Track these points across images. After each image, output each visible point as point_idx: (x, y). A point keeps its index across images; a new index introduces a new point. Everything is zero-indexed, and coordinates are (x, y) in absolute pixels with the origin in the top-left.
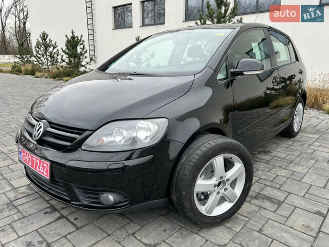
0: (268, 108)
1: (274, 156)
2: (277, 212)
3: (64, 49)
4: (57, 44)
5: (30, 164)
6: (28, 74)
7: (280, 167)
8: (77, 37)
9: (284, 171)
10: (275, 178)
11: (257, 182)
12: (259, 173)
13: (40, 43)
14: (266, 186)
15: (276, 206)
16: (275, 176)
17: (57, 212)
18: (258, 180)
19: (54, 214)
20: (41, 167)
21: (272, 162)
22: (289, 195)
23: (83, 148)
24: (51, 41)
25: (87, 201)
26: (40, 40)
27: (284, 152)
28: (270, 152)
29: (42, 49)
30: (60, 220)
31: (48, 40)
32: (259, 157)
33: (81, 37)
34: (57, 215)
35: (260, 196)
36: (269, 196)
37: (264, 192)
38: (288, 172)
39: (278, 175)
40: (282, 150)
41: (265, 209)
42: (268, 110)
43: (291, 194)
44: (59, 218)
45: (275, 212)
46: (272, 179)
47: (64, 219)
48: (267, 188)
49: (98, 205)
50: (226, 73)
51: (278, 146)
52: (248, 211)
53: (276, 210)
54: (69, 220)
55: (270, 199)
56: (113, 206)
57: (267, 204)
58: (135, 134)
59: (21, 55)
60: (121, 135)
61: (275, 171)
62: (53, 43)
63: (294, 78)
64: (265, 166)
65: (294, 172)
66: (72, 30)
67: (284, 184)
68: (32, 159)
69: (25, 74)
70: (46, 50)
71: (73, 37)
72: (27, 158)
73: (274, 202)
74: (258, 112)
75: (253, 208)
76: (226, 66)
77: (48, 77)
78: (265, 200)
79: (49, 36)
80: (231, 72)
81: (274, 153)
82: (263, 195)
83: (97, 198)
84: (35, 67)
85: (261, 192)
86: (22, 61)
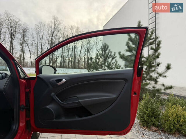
24: (111, 52)
26: (101, 51)
29: (101, 60)
79: (109, 47)
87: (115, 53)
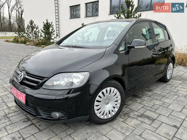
0: (154, 64)
1: (154, 93)
2: (151, 125)
3: (42, 30)
4: (38, 27)
5: (16, 95)
6: (22, 43)
7: (157, 99)
8: (49, 23)
9: (159, 102)
10: (153, 106)
11: (142, 107)
12: (145, 102)
13: (29, 26)
14: (147, 110)
15: (151, 122)
16: (153, 104)
17: (30, 121)
18: (143, 106)
19: (28, 122)
20: (21, 97)
21: (152, 97)
22: (159, 115)
23: (43, 87)
24: (35, 25)
25: (45, 116)
26: (29, 24)
27: (160, 90)
28: (152, 90)
29: (30, 29)
30: (32, 126)
31: (33, 24)
32: (146, 93)
33: (52, 23)
34: (30, 123)
35: (143, 115)
36: (148, 116)
37: (146, 114)
38: (161, 102)
39: (155, 104)
40: (159, 89)
41: (145, 123)
42: (154, 66)
43: (161, 115)
44: (31, 125)
45: (150, 125)
46: (151, 106)
47: (34, 125)
48: (148, 111)
49: (51, 118)
50: (124, 47)
51: (157, 87)
52: (135, 124)
53: (151, 124)
54: (36, 126)
55: (148, 117)
56: (59, 119)
57: (146, 120)
58: (71, 80)
59: (19, 32)
60: (64, 81)
61: (153, 102)
62: (36, 26)
63: (169, 48)
64: (148, 99)
65: (165, 102)
66: (47, 19)
67: (157, 109)
68: (17, 92)
69: (21, 43)
70: (32, 30)
71: (47, 23)
72: (14, 91)
73: (150, 119)
74: (148, 67)
75: (138, 122)
76: (125, 43)
77: (33, 45)
78: (146, 118)
79: (34, 22)
80: (128, 47)
81: (155, 91)
82: (145, 115)
83: (50, 115)
84: (26, 39)
85: (144, 114)
86: (19, 36)
87: (38, 26)
